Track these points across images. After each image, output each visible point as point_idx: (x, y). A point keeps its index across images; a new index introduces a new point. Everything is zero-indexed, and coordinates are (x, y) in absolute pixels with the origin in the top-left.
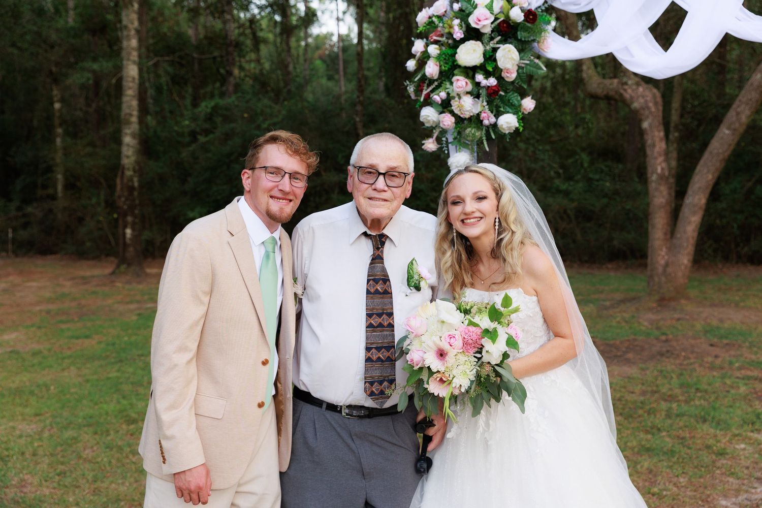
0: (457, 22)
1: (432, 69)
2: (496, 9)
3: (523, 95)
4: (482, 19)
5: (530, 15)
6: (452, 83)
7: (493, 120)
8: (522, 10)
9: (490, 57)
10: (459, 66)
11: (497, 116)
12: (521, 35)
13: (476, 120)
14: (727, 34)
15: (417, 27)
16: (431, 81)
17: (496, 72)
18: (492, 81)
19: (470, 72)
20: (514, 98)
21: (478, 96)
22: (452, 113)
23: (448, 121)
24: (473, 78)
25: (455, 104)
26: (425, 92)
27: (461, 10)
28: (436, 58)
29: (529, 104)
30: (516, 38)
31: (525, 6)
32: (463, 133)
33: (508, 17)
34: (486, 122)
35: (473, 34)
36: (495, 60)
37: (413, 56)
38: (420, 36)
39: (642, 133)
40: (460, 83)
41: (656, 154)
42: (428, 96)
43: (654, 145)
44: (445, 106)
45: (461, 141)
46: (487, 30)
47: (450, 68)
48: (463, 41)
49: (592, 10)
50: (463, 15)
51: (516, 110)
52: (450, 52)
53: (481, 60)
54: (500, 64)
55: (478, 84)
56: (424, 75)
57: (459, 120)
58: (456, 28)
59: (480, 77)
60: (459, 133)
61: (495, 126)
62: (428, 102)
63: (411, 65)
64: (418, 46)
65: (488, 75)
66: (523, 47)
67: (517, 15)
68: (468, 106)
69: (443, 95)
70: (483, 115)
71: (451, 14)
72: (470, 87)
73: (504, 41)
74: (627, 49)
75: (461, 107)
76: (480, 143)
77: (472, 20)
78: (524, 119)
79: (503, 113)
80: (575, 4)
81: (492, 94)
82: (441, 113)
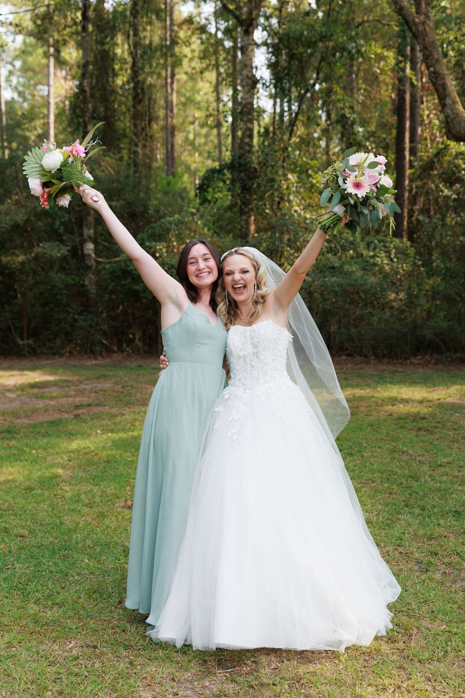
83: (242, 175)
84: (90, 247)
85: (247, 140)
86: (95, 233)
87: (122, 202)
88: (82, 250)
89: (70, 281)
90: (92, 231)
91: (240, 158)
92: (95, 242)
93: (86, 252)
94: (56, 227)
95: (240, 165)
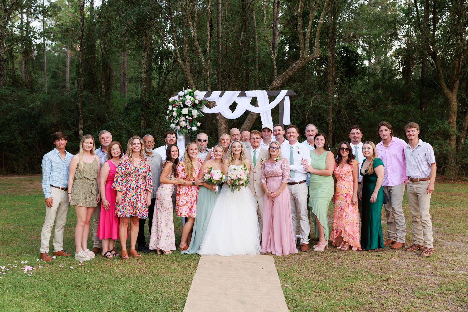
0: (181, 102)
1: (175, 114)
2: (192, 100)
3: (198, 122)
4: (188, 103)
5: (200, 102)
6: (180, 118)
7: (190, 128)
8: (198, 100)
9: (190, 112)
10: (182, 114)
11: (192, 127)
12: (197, 107)
13: (186, 127)
14: (247, 110)
15: (170, 102)
16: (174, 117)
17: (192, 116)
18: (191, 118)
19: (184, 115)
20: (195, 122)
21: (186, 121)
22: (180, 125)
23: (178, 127)
24: (185, 117)
25: (180, 124)
26: (172, 120)
27: (182, 99)
28: (176, 111)
29: (199, 124)
30: (196, 107)
31: (199, 99)
32: (181, 130)
33: (194, 102)
34: (188, 128)
35: (186, 106)
36: (191, 112)
37: (169, 110)
38: (171, 105)
39: (216, 120)
40: (182, 118)
41: (222, 129)
42: (173, 121)
43: (221, 126)
44: (178, 124)
45: (181, 132)
46: (190, 105)
47: (180, 115)
48: (183, 108)
49: (215, 101)
50: (184, 101)
51: (196, 125)
52: (179, 110)
53: (188, 113)
54: (193, 114)
55: (186, 119)
56: (172, 115)
57: (181, 127)
58: (181, 104)
59: (187, 117)
60: (180, 131)
61: (190, 129)
62: (173, 122)
63: (168, 112)
64: (170, 107)
65: (189, 117)
66: (198, 110)
67: (197, 102)
68: (184, 124)
69: (177, 121)
70: (188, 126)
71: (180, 100)
72: (185, 119)
73: (194, 109)
74: (223, 112)
75: (182, 124)
76: (186, 134)
77: (186, 103)
78: (198, 127)
79: (193, 126)
80: (211, 100)
81: (190, 121)
82: (176, 125)
83: (141, 105)
84: (81, 132)
85: (144, 92)
86: (83, 126)
87: (95, 115)
88: (78, 133)
89: (73, 145)
90: (82, 126)
91: (141, 99)
92: (83, 130)
93: (80, 134)
94: (68, 124)
95: (141, 102)
